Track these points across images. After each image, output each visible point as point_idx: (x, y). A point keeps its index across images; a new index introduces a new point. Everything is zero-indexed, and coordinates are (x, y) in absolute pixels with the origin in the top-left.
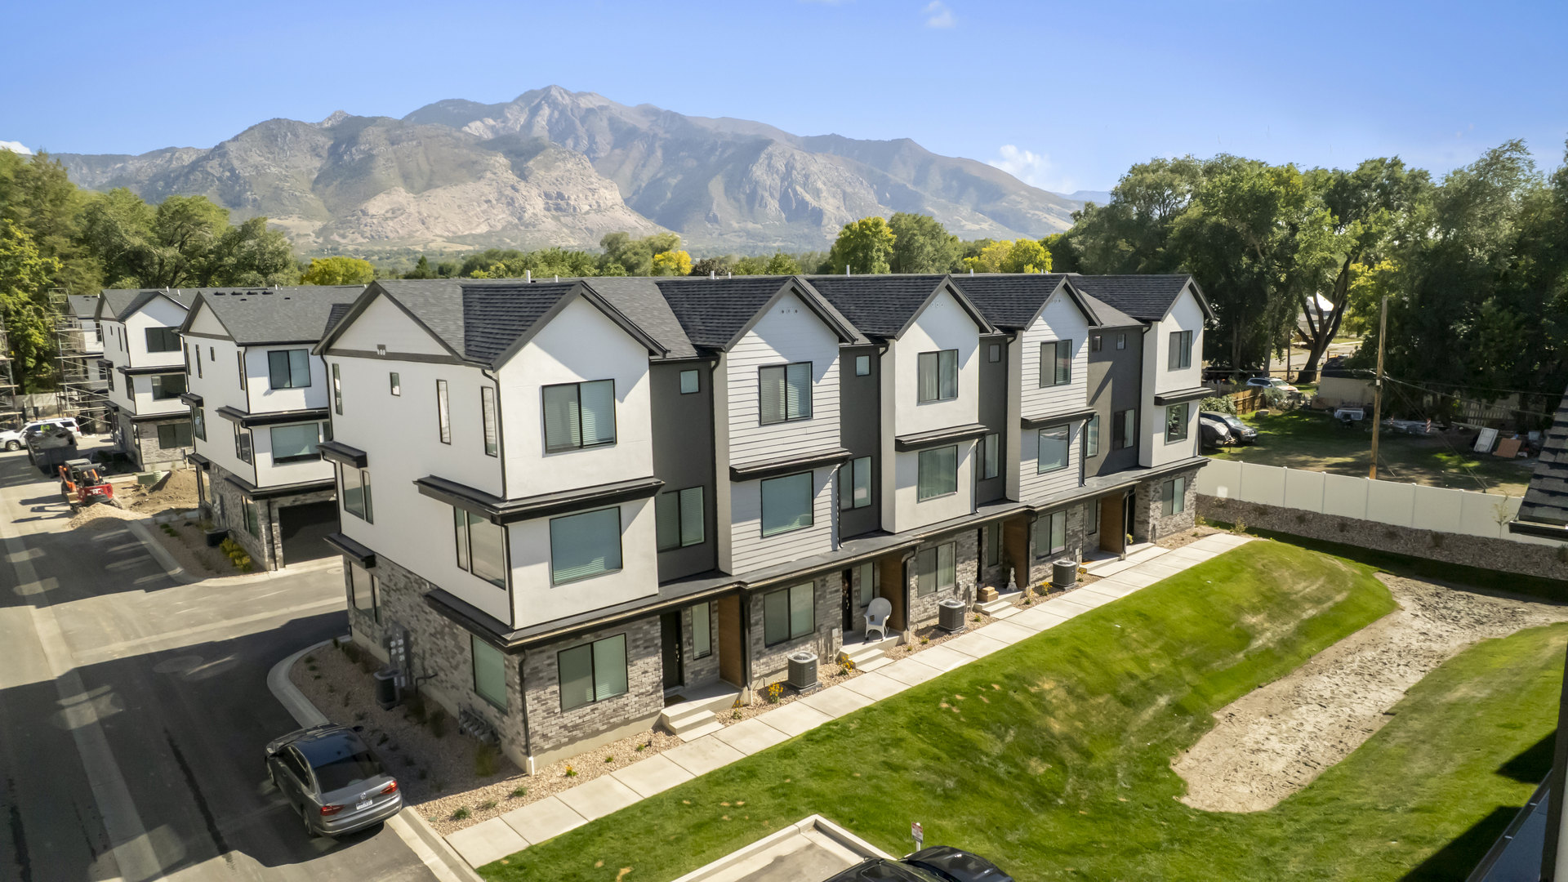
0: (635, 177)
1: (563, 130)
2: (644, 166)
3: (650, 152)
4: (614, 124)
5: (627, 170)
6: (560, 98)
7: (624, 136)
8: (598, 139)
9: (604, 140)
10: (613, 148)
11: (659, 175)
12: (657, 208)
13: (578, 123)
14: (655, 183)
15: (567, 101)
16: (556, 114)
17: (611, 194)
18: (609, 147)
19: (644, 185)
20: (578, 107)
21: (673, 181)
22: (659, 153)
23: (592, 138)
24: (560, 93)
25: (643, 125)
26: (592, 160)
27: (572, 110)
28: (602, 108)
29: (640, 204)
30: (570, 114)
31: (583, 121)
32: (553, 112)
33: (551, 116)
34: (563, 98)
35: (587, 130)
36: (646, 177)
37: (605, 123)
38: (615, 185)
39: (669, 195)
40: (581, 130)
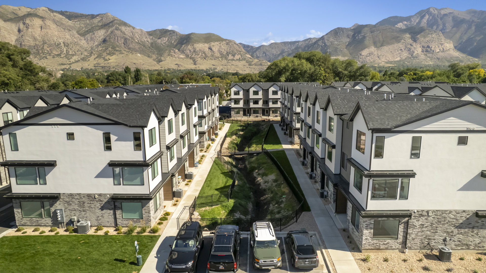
0: (461, 38)
1: (432, 24)
2: (465, 33)
3: (469, 28)
4: (455, 19)
5: (458, 35)
6: (433, 12)
7: (458, 22)
8: (447, 25)
9: (449, 25)
10: (453, 28)
11: (472, 37)
12: (469, 49)
13: (439, 20)
14: (470, 40)
15: (436, 12)
16: (431, 17)
17: (449, 45)
18: (451, 28)
19: (464, 41)
20: (440, 14)
21: (478, 38)
22: (473, 28)
23: (444, 25)
24: (434, 10)
25: (468, 17)
26: (443, 33)
27: (437, 15)
28: (450, 13)
29: (460, 48)
30: (436, 17)
31: (441, 19)
32: (429, 17)
33: (429, 18)
34: (434, 11)
35: (442, 22)
36: (465, 38)
37: (451, 18)
38: (451, 42)
39: (475, 44)
40: (440, 22)
